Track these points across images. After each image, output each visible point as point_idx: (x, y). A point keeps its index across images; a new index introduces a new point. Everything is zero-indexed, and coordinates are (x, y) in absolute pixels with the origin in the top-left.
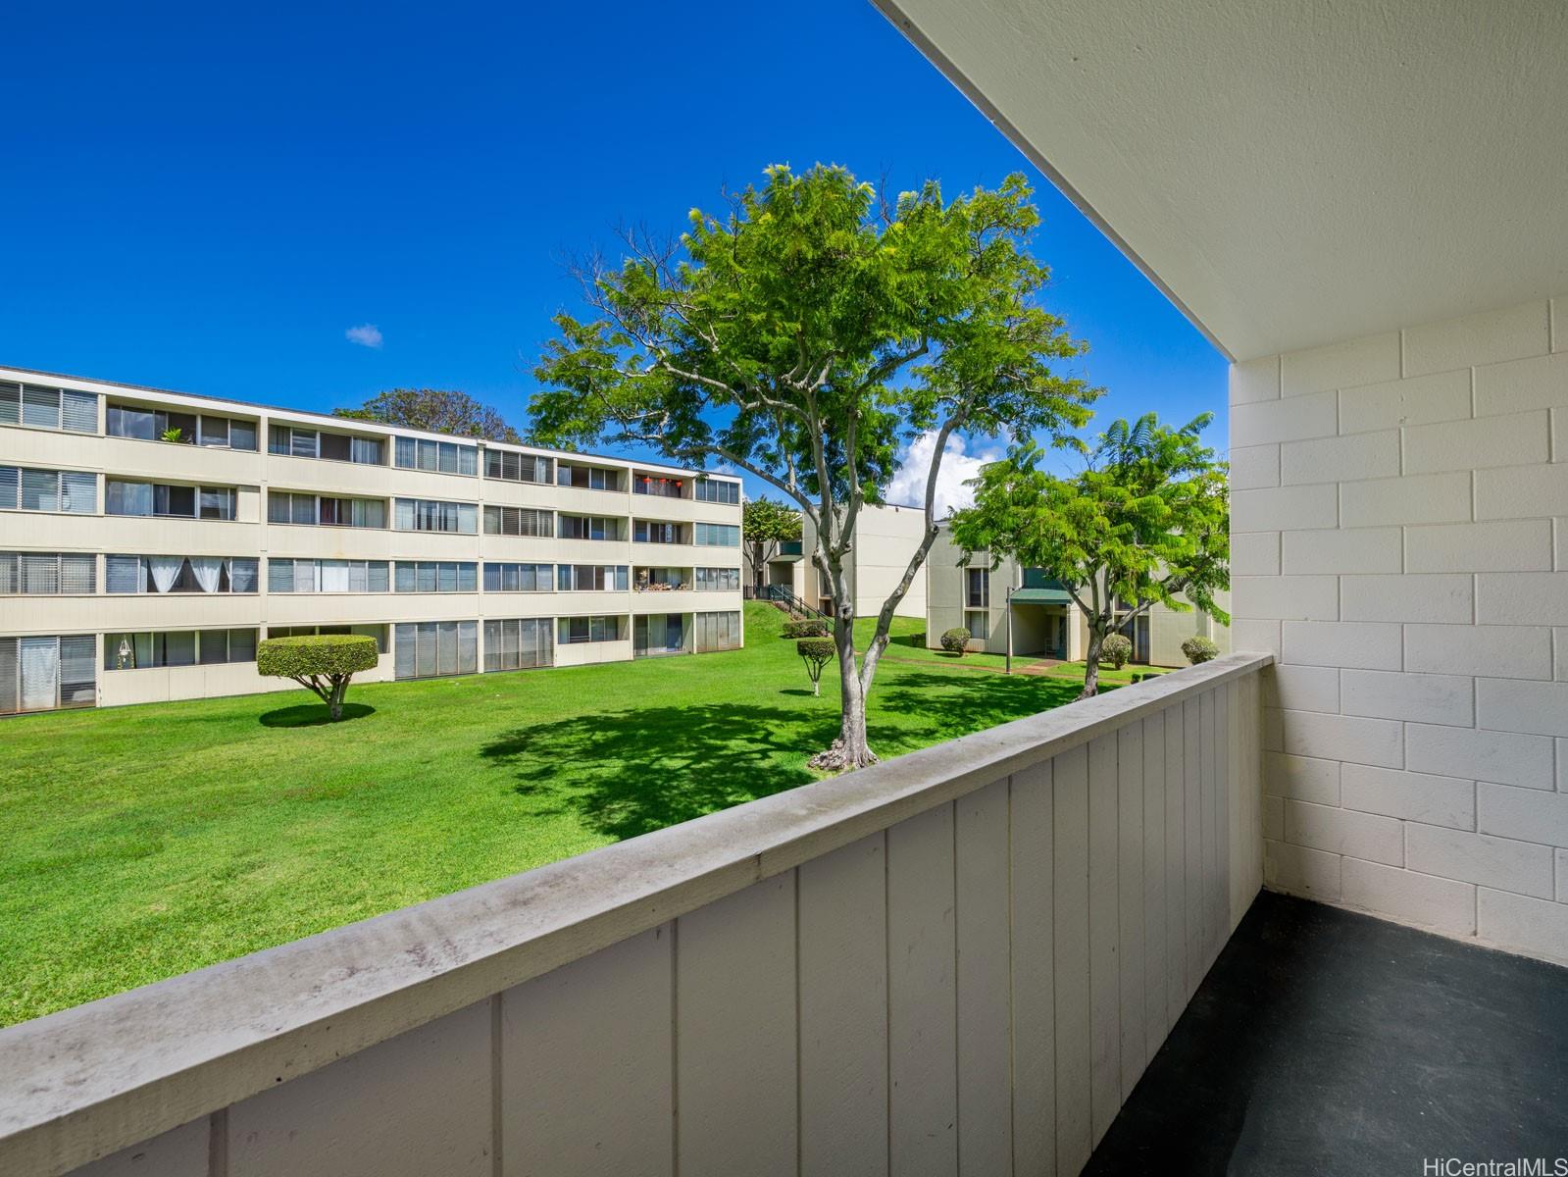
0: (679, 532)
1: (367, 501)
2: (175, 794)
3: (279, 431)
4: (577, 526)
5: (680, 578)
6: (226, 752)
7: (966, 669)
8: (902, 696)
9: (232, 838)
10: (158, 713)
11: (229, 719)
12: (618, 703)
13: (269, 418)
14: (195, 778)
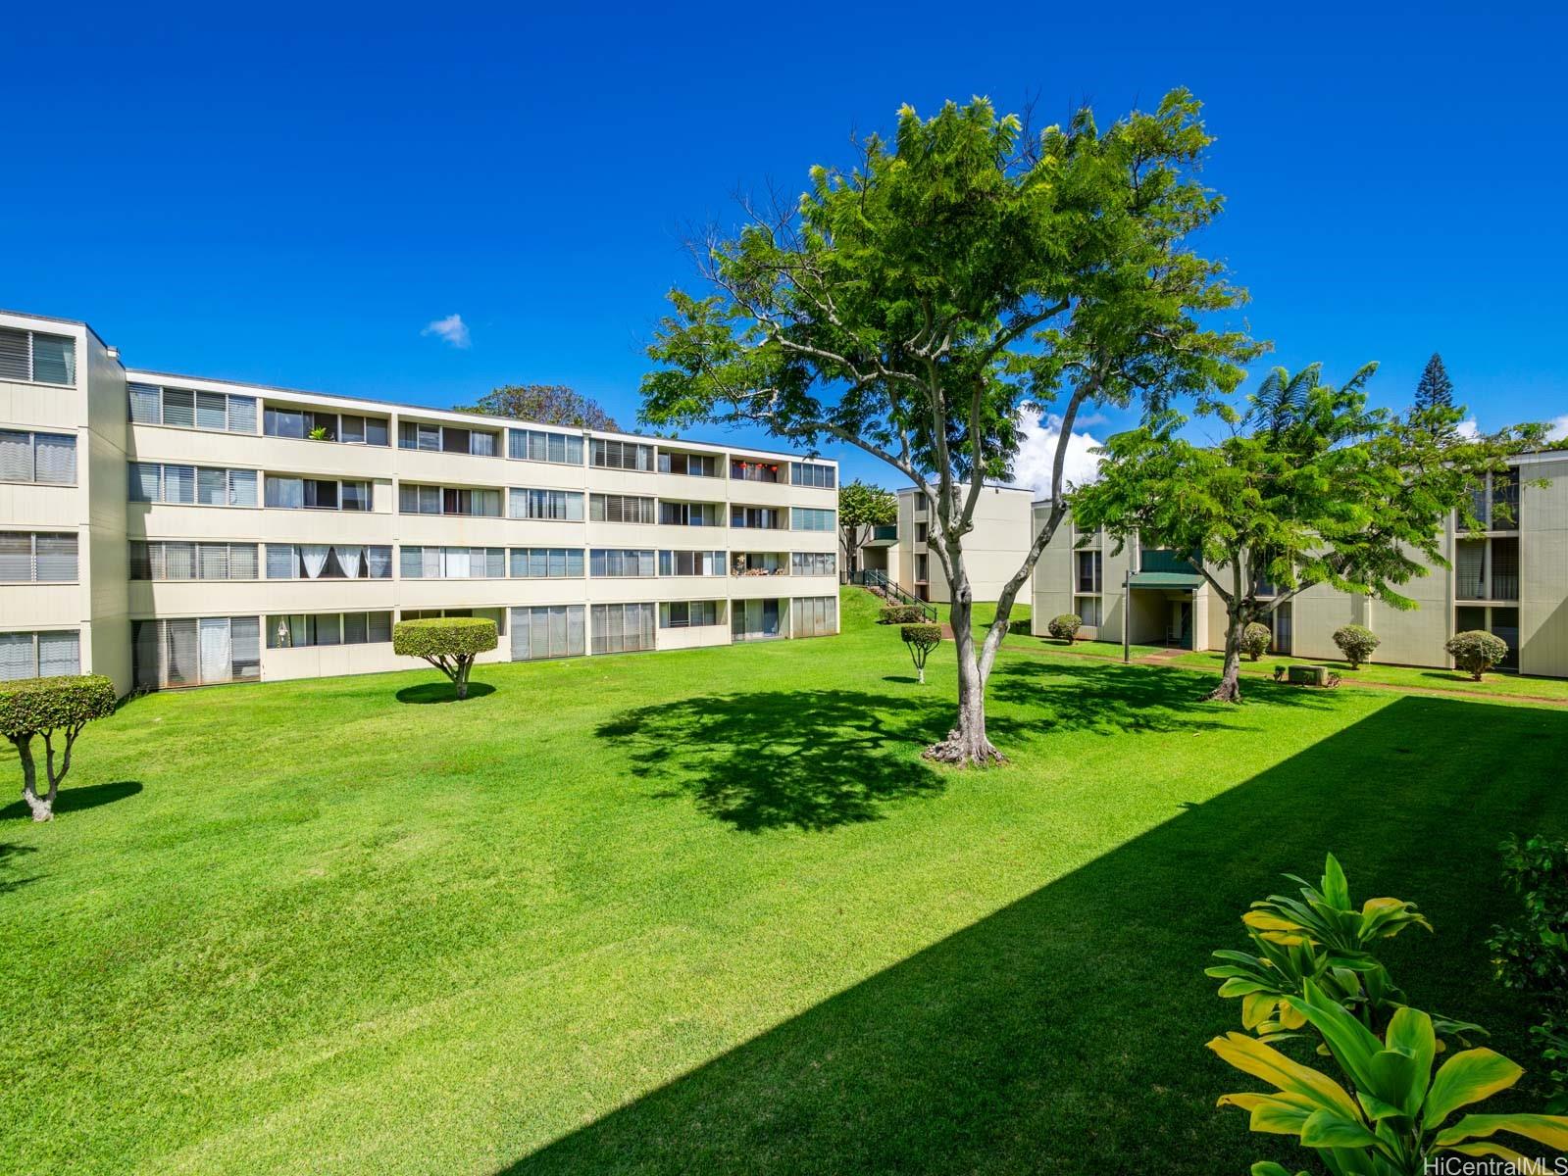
0: (775, 517)
1: (486, 491)
2: (327, 764)
3: (408, 427)
4: (677, 513)
5: (777, 562)
6: (368, 726)
7: (1078, 657)
8: (1013, 685)
9: (377, 808)
10: (311, 688)
11: (370, 694)
12: (725, 686)
13: (399, 416)
14: (344, 750)
